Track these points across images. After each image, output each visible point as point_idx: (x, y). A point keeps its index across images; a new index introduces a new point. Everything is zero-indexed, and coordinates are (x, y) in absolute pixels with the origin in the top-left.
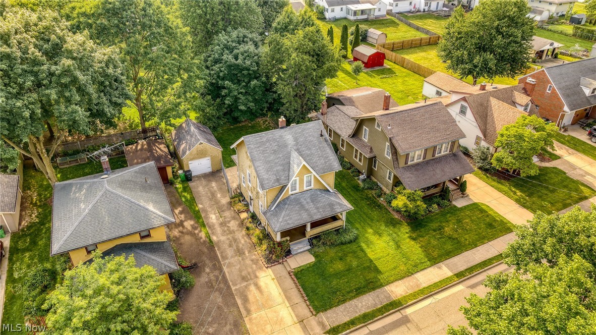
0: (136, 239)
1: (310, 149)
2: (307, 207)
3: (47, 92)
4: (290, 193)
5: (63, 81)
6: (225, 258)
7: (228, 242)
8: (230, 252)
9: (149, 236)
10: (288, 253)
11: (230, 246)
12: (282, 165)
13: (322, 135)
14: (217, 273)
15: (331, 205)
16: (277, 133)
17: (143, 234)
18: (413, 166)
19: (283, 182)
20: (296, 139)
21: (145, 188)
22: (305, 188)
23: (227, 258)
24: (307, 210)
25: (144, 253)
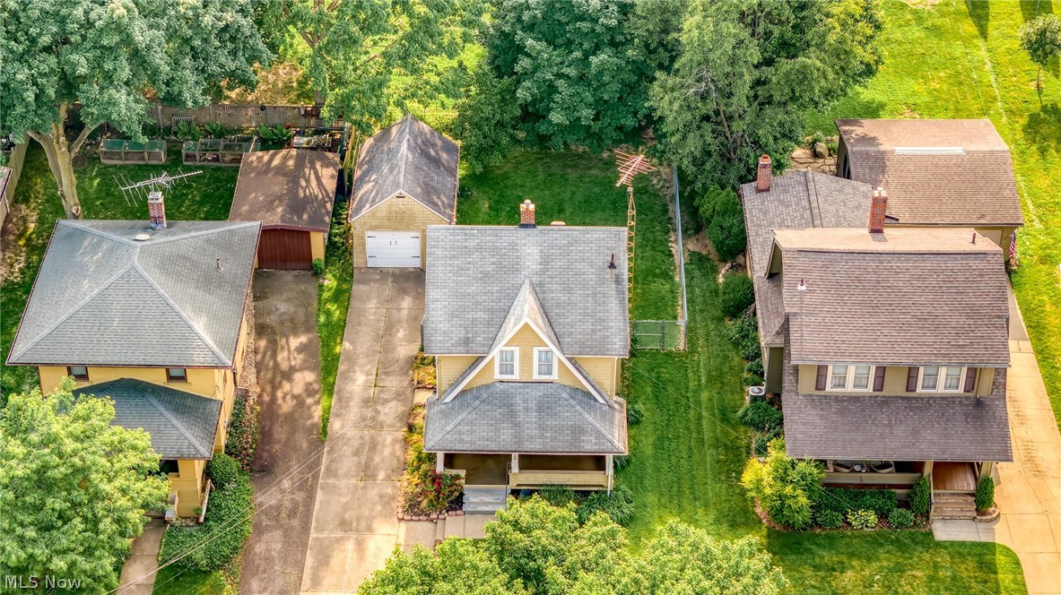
0: (159, 378)
1: (570, 291)
2: (521, 417)
3: (74, 57)
4: (497, 376)
5: (105, 42)
6: (331, 472)
7: (356, 443)
8: (348, 463)
9: (183, 379)
10: (457, 503)
11: (357, 453)
12: (491, 311)
13: (612, 266)
14: (300, 496)
15: (578, 431)
16: (507, 234)
17: (174, 373)
18: (838, 399)
19: (477, 349)
20: (546, 261)
21: (210, 280)
22: (536, 377)
23: (335, 476)
24: (517, 425)
25: (162, 409)
